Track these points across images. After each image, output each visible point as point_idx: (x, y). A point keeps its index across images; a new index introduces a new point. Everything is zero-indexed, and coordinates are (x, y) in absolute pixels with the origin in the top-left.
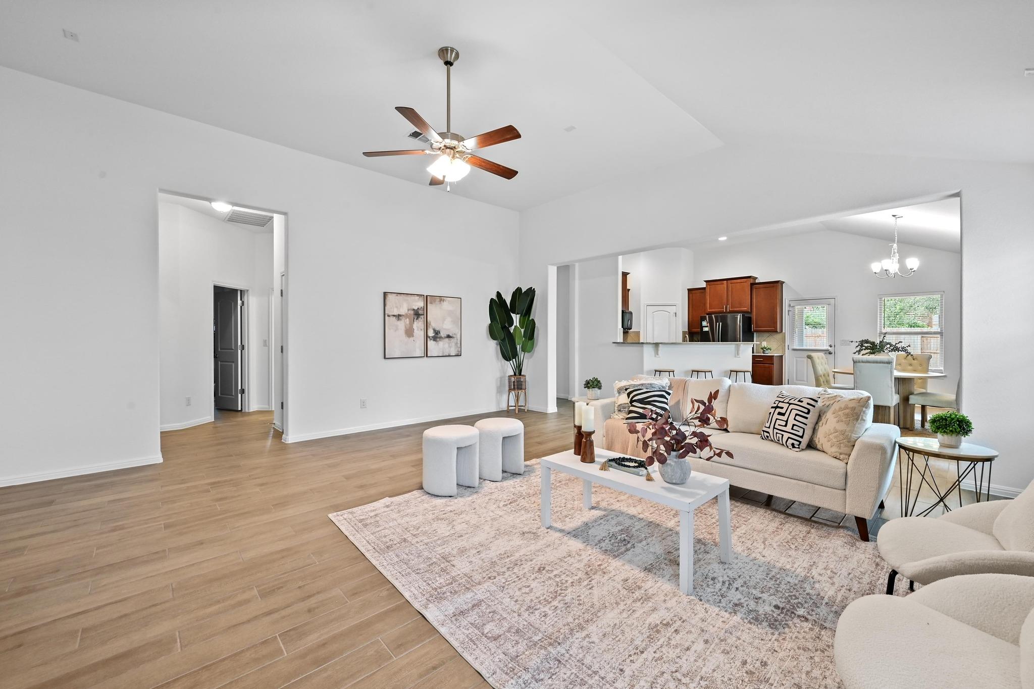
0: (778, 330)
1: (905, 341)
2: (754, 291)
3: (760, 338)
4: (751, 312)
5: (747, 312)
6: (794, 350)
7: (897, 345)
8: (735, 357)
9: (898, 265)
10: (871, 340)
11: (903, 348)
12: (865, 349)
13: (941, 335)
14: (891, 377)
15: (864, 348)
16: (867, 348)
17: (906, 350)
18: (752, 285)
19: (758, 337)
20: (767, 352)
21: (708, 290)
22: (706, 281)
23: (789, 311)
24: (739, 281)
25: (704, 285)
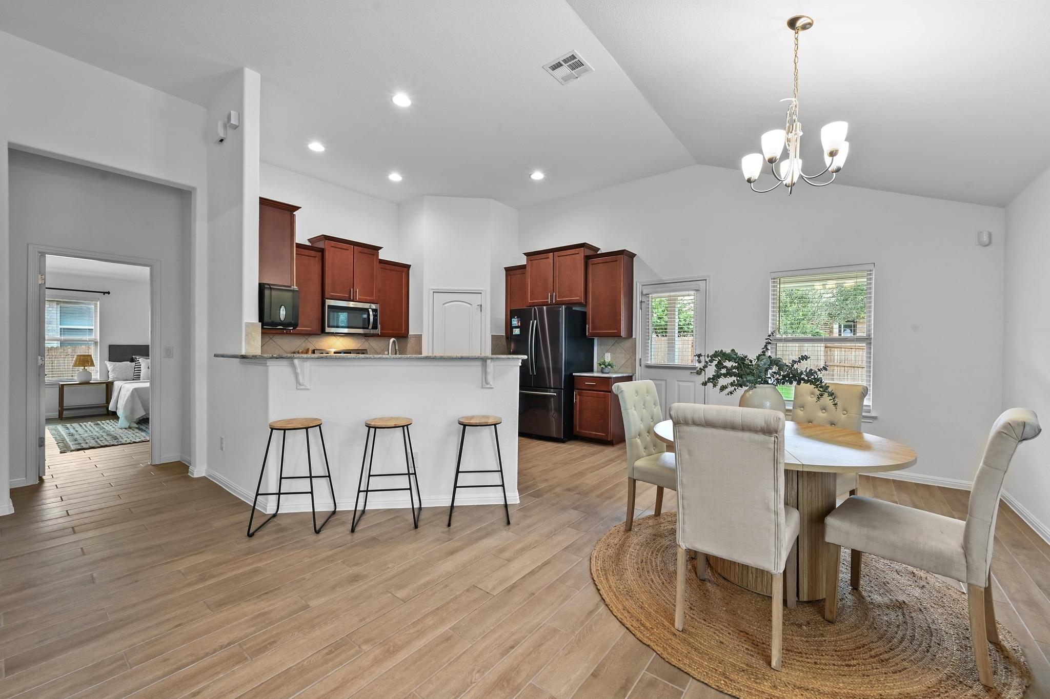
0: (623, 334)
1: (816, 356)
2: (590, 268)
3: (602, 347)
4: (585, 305)
5: (579, 304)
6: (649, 367)
7: (796, 366)
8: (482, 388)
9: (800, 161)
10: (740, 353)
11: (810, 373)
12: (725, 375)
13: (867, 344)
14: (776, 469)
15: (724, 371)
16: (729, 373)
17: (817, 380)
18: (587, 258)
19: (600, 345)
20: (606, 370)
21: (528, 269)
22: (527, 254)
23: (641, 302)
24: (569, 252)
25: (523, 261)
